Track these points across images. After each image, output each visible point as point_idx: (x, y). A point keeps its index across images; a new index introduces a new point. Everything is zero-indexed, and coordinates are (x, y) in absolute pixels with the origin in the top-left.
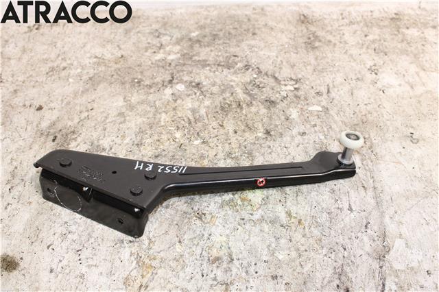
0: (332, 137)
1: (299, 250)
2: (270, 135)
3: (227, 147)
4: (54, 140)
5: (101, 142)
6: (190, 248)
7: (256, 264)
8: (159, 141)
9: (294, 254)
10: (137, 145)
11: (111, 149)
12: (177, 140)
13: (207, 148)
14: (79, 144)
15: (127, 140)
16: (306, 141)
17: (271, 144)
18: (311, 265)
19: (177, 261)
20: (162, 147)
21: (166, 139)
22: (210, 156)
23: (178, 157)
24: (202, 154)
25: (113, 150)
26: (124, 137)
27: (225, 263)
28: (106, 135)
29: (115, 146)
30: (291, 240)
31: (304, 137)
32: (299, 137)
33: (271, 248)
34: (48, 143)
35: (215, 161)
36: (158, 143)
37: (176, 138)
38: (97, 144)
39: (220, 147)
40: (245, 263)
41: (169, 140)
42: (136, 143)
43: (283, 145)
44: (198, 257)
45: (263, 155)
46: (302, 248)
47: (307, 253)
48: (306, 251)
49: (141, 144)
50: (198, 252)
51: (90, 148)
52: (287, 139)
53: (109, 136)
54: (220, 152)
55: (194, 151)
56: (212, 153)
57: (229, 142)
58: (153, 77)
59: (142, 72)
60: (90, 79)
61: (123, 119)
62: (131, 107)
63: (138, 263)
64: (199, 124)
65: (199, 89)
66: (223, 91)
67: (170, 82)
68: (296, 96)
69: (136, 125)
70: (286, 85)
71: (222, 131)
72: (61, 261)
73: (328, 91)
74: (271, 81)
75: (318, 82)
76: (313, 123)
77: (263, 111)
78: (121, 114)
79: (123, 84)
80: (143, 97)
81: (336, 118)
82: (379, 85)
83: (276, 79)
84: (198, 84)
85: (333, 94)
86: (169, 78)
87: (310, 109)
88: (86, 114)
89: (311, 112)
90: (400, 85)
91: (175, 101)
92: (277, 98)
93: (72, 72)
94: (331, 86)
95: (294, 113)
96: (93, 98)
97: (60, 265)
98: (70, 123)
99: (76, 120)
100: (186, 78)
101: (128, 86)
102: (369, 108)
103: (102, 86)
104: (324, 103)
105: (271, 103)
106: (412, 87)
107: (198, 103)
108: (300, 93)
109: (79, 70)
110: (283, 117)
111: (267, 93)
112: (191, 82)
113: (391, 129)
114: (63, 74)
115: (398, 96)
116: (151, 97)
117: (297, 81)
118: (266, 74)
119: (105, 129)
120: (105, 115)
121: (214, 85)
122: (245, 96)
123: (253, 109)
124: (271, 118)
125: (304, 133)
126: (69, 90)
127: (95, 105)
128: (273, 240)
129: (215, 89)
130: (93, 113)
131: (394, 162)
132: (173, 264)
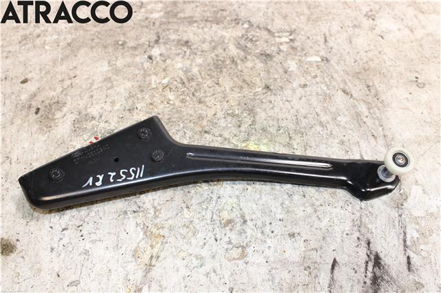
0: (334, 87)
1: (314, 205)
2: (270, 90)
3: (226, 105)
4: (37, 113)
5: (89, 110)
6: (199, 213)
7: (271, 224)
8: (152, 104)
9: (309, 210)
10: (129, 110)
11: (101, 117)
12: (171, 102)
13: (204, 108)
14: (65, 115)
15: (117, 107)
16: (309, 93)
17: (272, 98)
18: (329, 219)
19: (188, 227)
20: (156, 110)
21: (159, 102)
22: (209, 115)
23: (174, 120)
24: (201, 114)
25: (103, 118)
26: (113, 103)
27: (238, 224)
28: (94, 102)
29: (105, 114)
30: (304, 196)
31: (306, 89)
32: (301, 89)
33: (284, 206)
34: (30, 116)
35: (215, 121)
36: (151, 107)
37: (170, 100)
38: (85, 113)
39: (218, 106)
40: (259, 224)
41: (162, 102)
42: (127, 108)
43: (285, 99)
44: (209, 222)
45: (265, 110)
46: (318, 203)
47: (323, 208)
48: (321, 205)
49: (134, 109)
50: (209, 216)
51: (77, 117)
52: (288, 92)
53: (97, 103)
54: (219, 111)
55: (191, 112)
56: (210, 113)
57: (226, 99)
58: (137, 38)
59: (124, 34)
60: (69, 45)
61: (110, 85)
62: (117, 72)
63: (145, 233)
64: (194, 84)
65: (189, 47)
66: (214, 48)
67: (157, 42)
68: (293, 48)
69: (125, 89)
70: (280, 37)
71: (218, 89)
72: (61, 239)
73: (326, 41)
74: (264, 34)
75: (314, 31)
76: (313, 74)
77: (260, 65)
78: (108, 79)
79: (105, 47)
80: (128, 60)
81: (337, 68)
82: (378, 31)
83: (269, 31)
84: (187, 42)
85: (331, 44)
86: (155, 37)
87: (308, 59)
88: (68, 82)
89: (310, 64)
90: (399, 30)
91: (165, 61)
92: (273, 51)
93: (48, 39)
94: (328, 34)
95: (292, 65)
96: (74, 65)
97: (62, 243)
98: (52, 93)
99: (59, 90)
100: (173, 37)
101: (110, 49)
102: (370, 55)
103: (82, 51)
104: (323, 53)
105: (266, 57)
106: (412, 31)
107: (188, 62)
108: (296, 44)
109: (55, 37)
110: (281, 71)
111: (262, 46)
112: (179, 41)
113: (395, 75)
114: (38, 41)
115: (398, 41)
116: (138, 59)
117: (291, 33)
118: (258, 27)
119: (92, 97)
120: (90, 81)
121: (204, 42)
122: (238, 51)
123: (249, 64)
124: (268, 72)
125: (305, 86)
126: (46, 58)
127: (78, 73)
128: (286, 197)
129: (206, 46)
130: (77, 81)
131: (401, 108)
132: (184, 231)
